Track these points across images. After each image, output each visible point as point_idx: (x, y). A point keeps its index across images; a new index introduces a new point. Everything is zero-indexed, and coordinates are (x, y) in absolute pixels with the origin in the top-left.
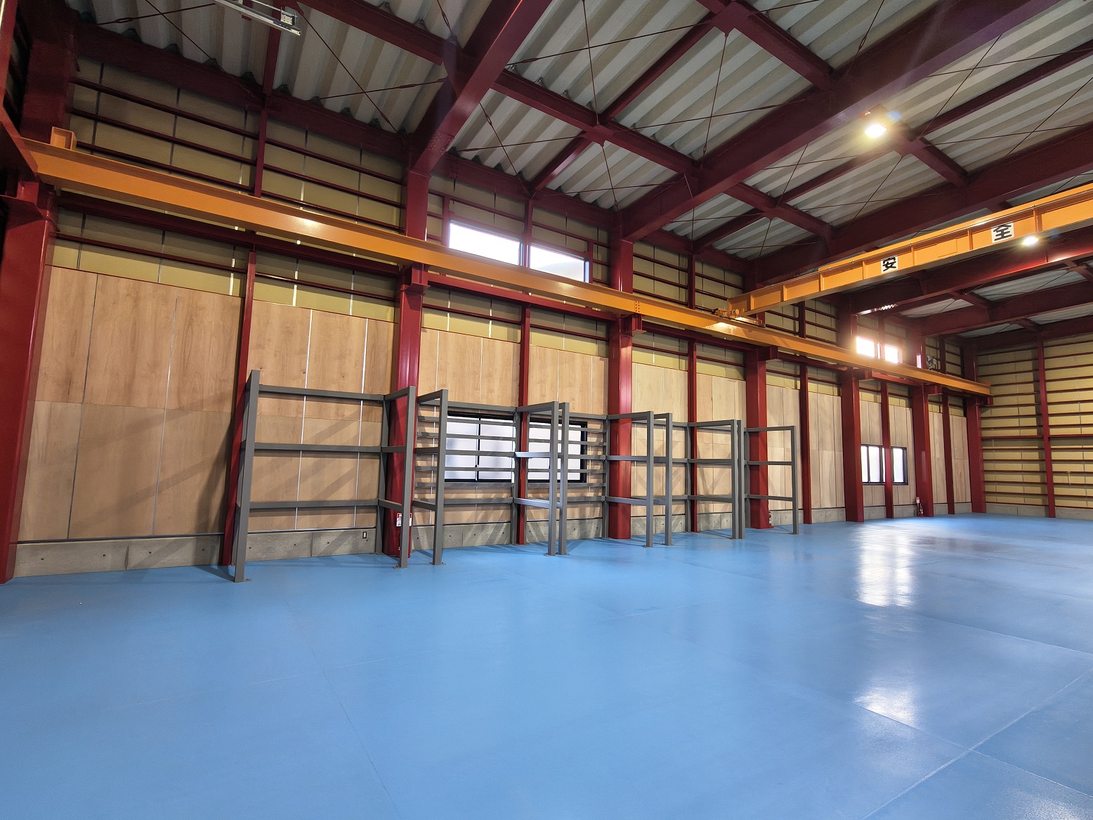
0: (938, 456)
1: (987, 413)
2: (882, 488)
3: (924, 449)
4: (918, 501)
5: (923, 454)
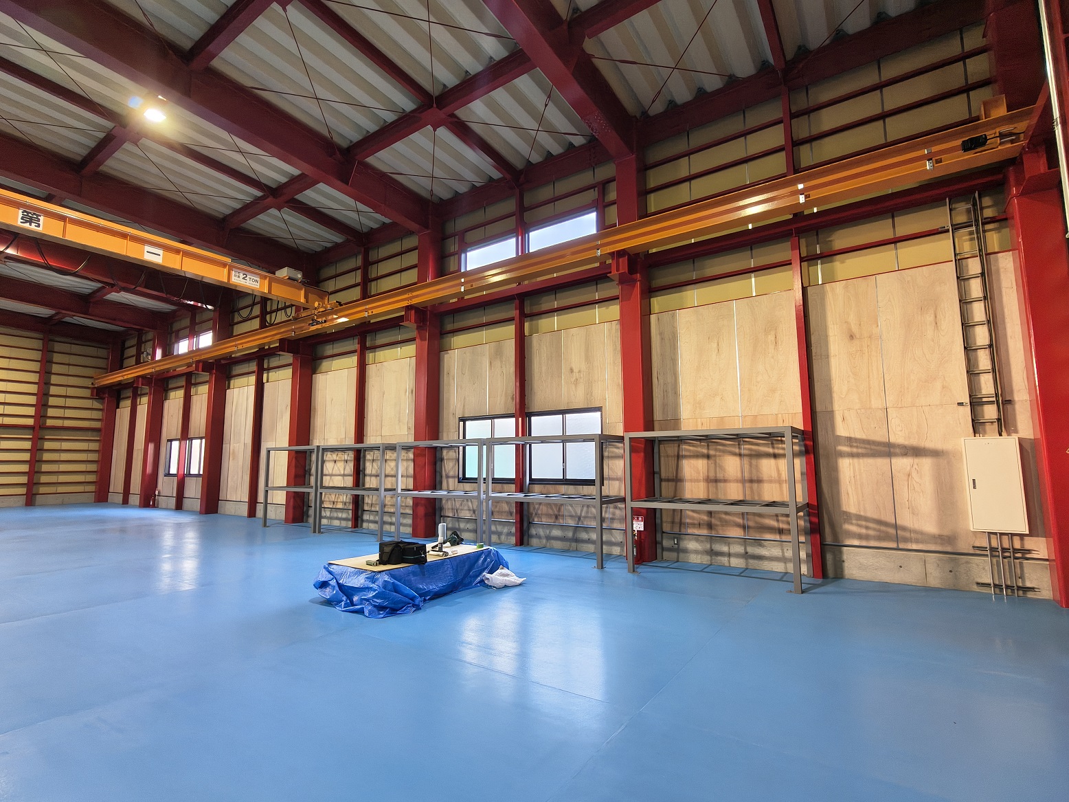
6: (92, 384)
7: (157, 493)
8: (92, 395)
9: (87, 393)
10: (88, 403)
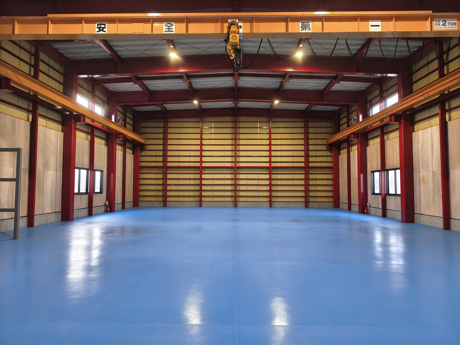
0: (119, 176)
1: (143, 153)
2: (86, 197)
3: (112, 172)
4: (107, 203)
5: (112, 175)
6: (327, 142)
7: (368, 205)
8: (327, 148)
9: (324, 148)
10: (325, 153)
